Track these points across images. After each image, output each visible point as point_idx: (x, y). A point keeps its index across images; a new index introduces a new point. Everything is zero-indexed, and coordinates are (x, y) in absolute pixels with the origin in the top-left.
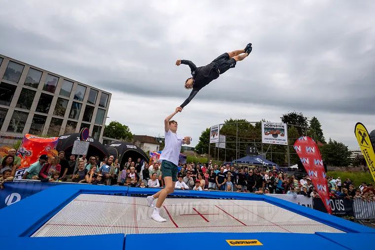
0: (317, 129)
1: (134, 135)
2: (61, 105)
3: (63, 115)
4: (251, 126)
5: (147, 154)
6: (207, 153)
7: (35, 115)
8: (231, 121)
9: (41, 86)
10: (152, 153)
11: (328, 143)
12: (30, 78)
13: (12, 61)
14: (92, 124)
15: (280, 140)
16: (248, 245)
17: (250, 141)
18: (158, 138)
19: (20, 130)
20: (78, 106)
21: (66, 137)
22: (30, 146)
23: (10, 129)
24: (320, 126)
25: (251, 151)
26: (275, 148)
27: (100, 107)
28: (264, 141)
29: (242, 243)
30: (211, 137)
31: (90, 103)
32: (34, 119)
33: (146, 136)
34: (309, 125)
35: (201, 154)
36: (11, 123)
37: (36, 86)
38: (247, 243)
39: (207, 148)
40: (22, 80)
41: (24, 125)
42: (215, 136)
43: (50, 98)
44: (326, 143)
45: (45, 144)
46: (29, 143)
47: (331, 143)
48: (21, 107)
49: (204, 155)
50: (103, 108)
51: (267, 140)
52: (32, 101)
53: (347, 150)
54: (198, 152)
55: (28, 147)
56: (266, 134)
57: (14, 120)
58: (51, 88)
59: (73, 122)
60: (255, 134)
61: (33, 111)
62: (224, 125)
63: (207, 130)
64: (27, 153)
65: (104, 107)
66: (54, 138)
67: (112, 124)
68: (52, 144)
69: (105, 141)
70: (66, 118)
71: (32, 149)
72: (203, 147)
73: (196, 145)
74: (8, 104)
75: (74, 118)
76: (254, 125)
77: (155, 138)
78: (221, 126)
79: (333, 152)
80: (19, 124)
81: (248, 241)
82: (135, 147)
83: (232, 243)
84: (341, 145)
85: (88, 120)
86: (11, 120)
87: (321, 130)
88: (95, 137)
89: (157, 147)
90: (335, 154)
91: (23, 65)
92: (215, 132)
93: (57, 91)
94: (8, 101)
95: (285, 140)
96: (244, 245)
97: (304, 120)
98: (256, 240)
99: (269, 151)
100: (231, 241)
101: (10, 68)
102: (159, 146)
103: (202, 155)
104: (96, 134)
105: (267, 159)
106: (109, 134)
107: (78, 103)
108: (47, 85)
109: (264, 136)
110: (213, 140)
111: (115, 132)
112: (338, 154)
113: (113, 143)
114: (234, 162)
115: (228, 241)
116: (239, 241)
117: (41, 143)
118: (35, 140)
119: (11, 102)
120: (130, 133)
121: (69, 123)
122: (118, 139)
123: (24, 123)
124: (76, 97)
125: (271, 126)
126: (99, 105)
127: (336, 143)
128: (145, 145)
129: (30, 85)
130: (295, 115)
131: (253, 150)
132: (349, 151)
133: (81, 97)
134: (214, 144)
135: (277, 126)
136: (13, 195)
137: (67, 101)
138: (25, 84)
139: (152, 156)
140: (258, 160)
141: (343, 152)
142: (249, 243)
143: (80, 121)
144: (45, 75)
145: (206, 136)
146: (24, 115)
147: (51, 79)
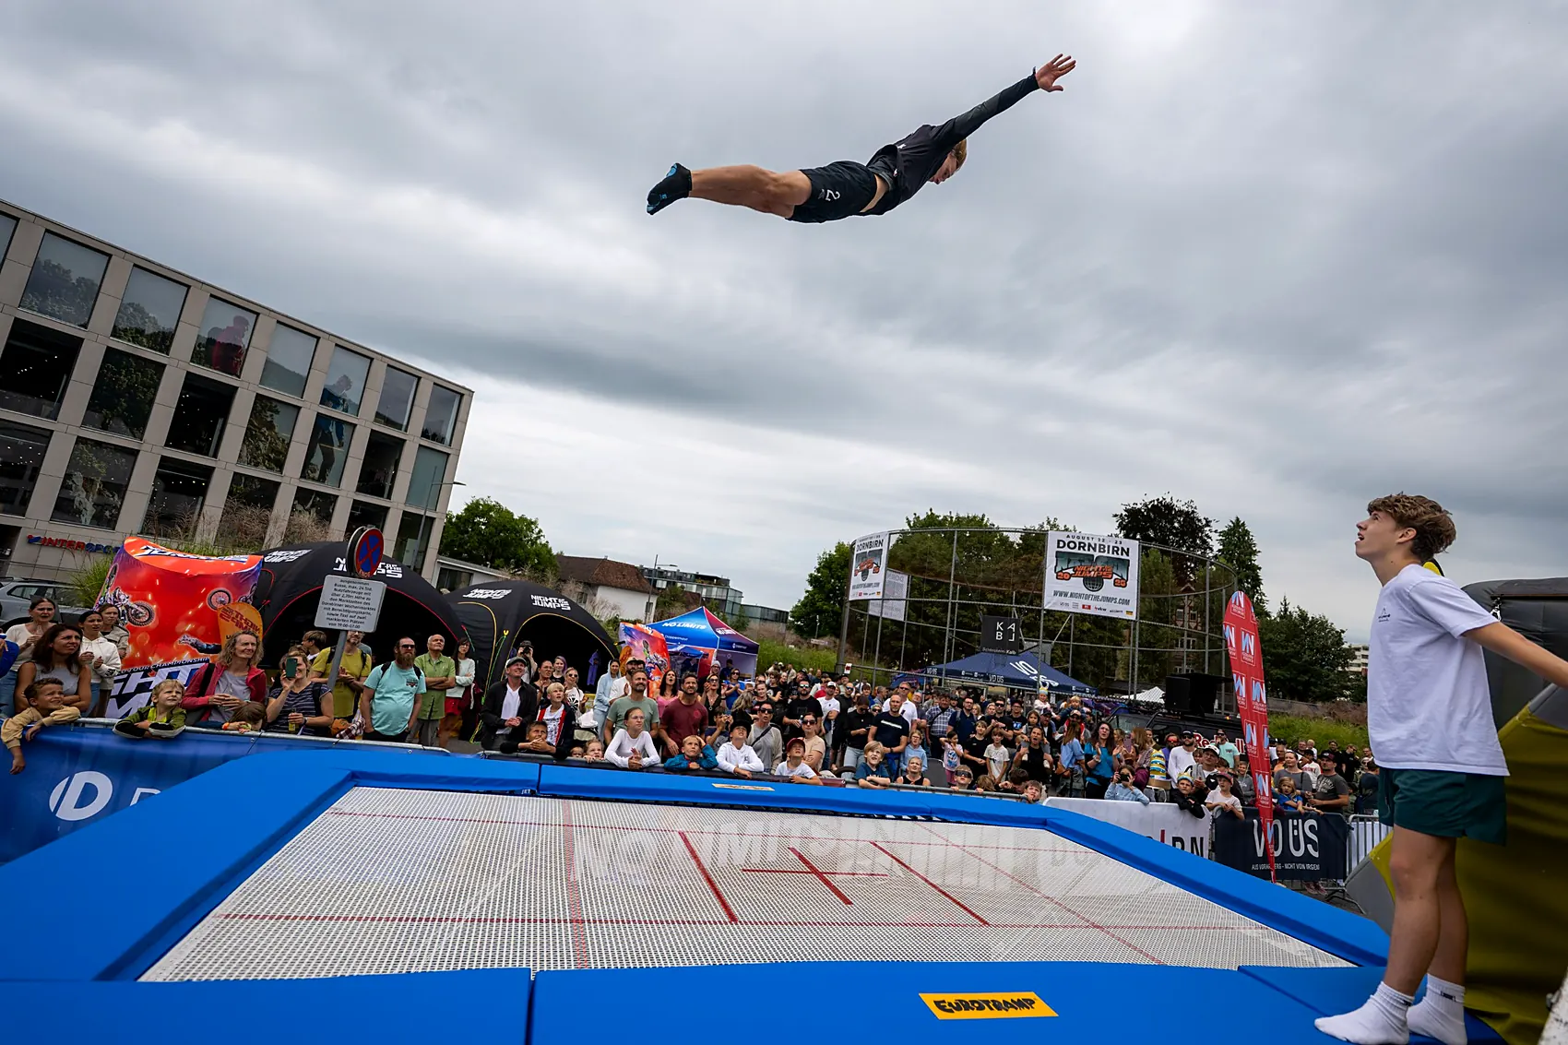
0: (1242, 564)
1: (560, 556)
2: (271, 426)
3: (279, 465)
4: (1004, 541)
5: (610, 630)
6: (838, 636)
7: (165, 462)
8: (932, 519)
9: (183, 345)
10: (628, 631)
11: (1274, 615)
12: (138, 309)
13: (56, 233)
14: (397, 504)
15: (1108, 599)
16: (1002, 1014)
17: (995, 596)
18: (650, 571)
19: (105, 518)
20: (340, 435)
21: (292, 556)
22: (147, 585)
23: (65, 509)
24: (1255, 553)
25: (999, 636)
26: (1087, 625)
27: (426, 442)
28: (1050, 602)
29: (981, 1008)
30: (856, 579)
31: (389, 422)
32: (158, 475)
33: (605, 561)
34: (1217, 546)
35: (812, 635)
36: (65, 486)
37: (163, 341)
38: (998, 1006)
39: (838, 615)
40: (105, 315)
41: (122, 498)
42: (872, 577)
43: (225, 396)
44: (1268, 614)
45: (207, 581)
46: (142, 574)
47: (1285, 615)
48: (105, 427)
49: (823, 642)
50: (439, 447)
51: (1063, 599)
52: (151, 402)
53: (1339, 641)
54: (798, 629)
55: (137, 591)
56: (1061, 576)
57: (78, 479)
58: (224, 354)
59: (318, 494)
60: (1016, 571)
61: (153, 444)
62: (903, 533)
63: (840, 547)
64: (136, 615)
65: (442, 441)
66: (244, 558)
67: (474, 510)
68: (237, 582)
69: (448, 576)
70: (290, 480)
71: (155, 600)
72: (820, 612)
73: (796, 603)
74: (47, 408)
75: (322, 479)
76: (1015, 538)
77: (639, 572)
78: (894, 538)
79: (1290, 650)
80: (100, 493)
81: (1000, 997)
82: (564, 605)
83: (943, 1008)
84: (1321, 625)
85: (379, 490)
86: (68, 476)
87: (1255, 568)
88: (408, 559)
89: (649, 605)
90: (1297, 655)
91: (105, 252)
92: (869, 560)
93: (253, 367)
94: (52, 398)
95: (1127, 602)
96: (987, 1014)
97: (1201, 529)
98: (1031, 995)
99: (1066, 637)
100: (939, 997)
101: (47, 263)
102: (654, 600)
103: (814, 641)
104: (412, 545)
105: (1052, 665)
106: (460, 546)
107: (340, 423)
108: (210, 341)
109: (1051, 583)
110: (862, 590)
111: (484, 539)
112: (1306, 657)
113: (479, 587)
114: (932, 670)
115: (929, 999)
116: (967, 997)
117: (191, 578)
118: (167, 564)
119: (60, 401)
120: (545, 545)
121: (302, 496)
122: (497, 568)
123: (120, 489)
124: (329, 397)
125: (1082, 546)
126: (425, 434)
127: (1303, 616)
128: (603, 594)
129: (137, 335)
130: (1169, 507)
131: (1007, 633)
132: (1346, 646)
133: (352, 395)
134: (863, 604)
135: (1102, 548)
136: (81, 778)
137: (292, 412)
138: (116, 333)
139: (628, 639)
140: (1022, 667)
141: (1324, 650)
142: (1007, 1005)
143: (347, 492)
144: (198, 299)
145: (833, 573)
146: (122, 461)
147: (222, 321)
